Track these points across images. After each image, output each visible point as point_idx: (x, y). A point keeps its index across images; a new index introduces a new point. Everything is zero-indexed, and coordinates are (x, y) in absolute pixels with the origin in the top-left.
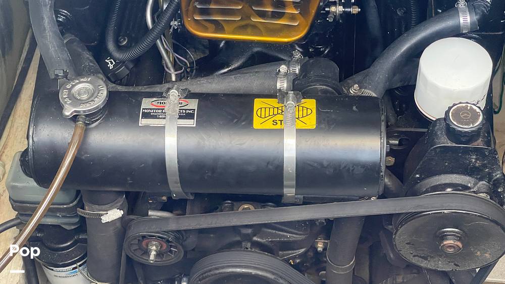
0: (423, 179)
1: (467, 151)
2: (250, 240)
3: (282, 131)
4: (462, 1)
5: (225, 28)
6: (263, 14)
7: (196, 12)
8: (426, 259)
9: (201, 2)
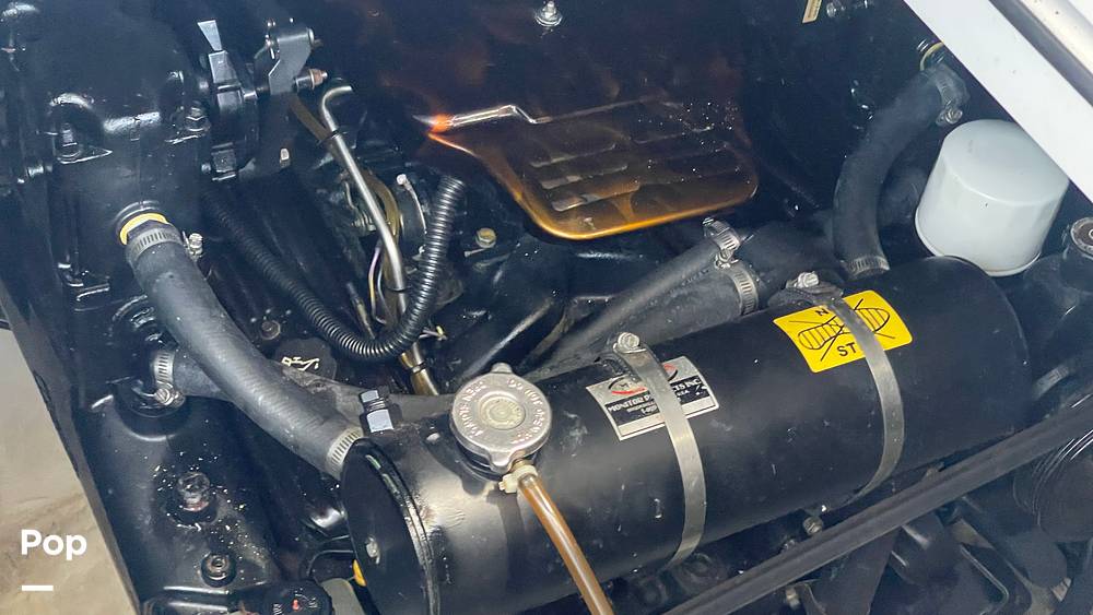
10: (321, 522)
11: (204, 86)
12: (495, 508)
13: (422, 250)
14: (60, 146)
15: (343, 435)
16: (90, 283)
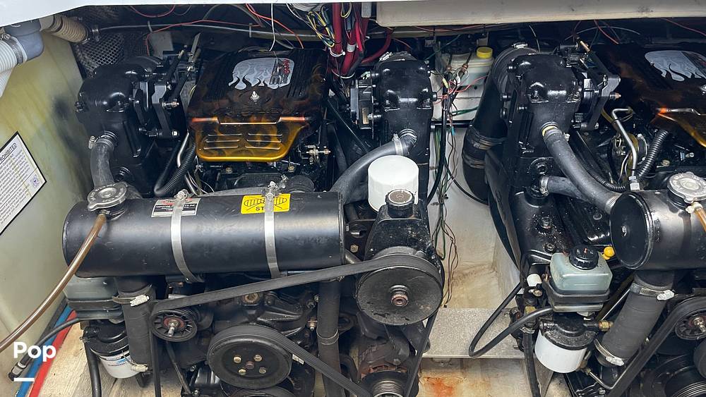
0: (377, 252)
1: (404, 224)
2: (255, 320)
3: (263, 214)
4: (396, 137)
5: (226, 153)
6: (254, 144)
7: (206, 145)
8: (384, 316)
9: (210, 139)
12: (681, 219)
13: (644, 159)
14: (533, 97)
15: (613, 198)
16: (528, 148)
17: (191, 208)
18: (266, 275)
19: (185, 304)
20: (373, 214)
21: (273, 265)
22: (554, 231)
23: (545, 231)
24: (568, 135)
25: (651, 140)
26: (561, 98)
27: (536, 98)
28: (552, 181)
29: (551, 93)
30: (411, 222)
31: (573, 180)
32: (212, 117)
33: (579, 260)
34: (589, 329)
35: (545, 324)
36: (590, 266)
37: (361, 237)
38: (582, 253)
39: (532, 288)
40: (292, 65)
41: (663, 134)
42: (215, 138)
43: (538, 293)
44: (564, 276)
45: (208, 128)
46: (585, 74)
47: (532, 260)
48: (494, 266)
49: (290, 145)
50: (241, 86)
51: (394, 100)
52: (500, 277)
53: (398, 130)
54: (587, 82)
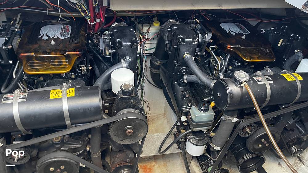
0: (118, 112)
1: (129, 99)
2: (60, 149)
3: (61, 99)
4: (122, 60)
5: (40, 70)
6: (54, 65)
7: (28, 66)
8: (122, 141)
9: (31, 63)
10: (205, 100)
11: (197, 38)
12: (240, 89)
13: (223, 66)
14: (179, 42)
15: (213, 82)
16: (178, 63)
17: (23, 98)
18: (65, 127)
19: (23, 145)
20: (115, 95)
21: (68, 122)
22: (190, 98)
23: (187, 98)
24: (194, 57)
25: (225, 59)
26: (190, 42)
27: (180, 42)
28: (188, 77)
29: (186, 40)
30: (132, 97)
31: (197, 76)
32: (31, 52)
33: (202, 109)
34: (207, 137)
35: (190, 137)
36: (206, 111)
37: (109, 106)
38: (203, 106)
39: (183, 122)
40: (70, 28)
41: (230, 56)
42: (34, 63)
43: (186, 124)
44: (196, 116)
45: (29, 58)
46: (199, 32)
47: (182, 110)
48: (165, 115)
49: (72, 65)
50: (45, 38)
51: (120, 44)
52: (167, 119)
53: (123, 57)
54: (200, 35)
